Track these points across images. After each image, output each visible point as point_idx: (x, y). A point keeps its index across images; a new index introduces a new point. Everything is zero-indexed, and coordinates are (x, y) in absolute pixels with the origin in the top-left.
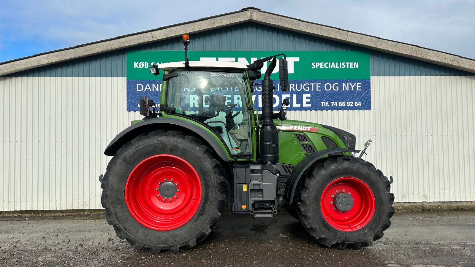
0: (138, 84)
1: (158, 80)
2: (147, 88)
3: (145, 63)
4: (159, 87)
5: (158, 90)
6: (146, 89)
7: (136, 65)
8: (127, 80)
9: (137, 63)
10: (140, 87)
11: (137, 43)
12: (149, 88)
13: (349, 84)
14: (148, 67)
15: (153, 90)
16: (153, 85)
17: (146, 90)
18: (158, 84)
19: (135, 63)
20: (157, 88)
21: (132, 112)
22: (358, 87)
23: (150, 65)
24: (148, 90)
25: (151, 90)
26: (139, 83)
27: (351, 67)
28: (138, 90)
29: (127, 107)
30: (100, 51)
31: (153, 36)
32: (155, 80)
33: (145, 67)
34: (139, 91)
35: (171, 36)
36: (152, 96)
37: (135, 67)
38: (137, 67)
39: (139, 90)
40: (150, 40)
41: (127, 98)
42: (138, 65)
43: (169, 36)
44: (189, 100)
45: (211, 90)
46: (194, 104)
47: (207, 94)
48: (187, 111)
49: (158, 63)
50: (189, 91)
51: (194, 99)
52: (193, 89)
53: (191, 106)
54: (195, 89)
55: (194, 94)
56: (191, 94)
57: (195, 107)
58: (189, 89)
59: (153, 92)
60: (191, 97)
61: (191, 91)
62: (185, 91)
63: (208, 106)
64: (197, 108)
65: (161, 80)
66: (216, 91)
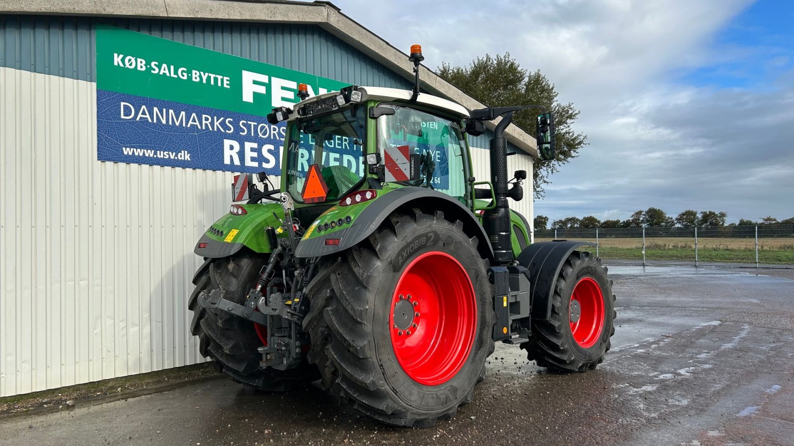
0: (122, 104)
1: (164, 101)
2: (142, 114)
3: (139, 60)
4: (166, 115)
5: (164, 122)
6: (140, 115)
7: (117, 59)
8: (98, 91)
9: (121, 56)
10: (127, 112)
11: (134, 14)
12: (146, 115)
14: (144, 69)
15: (155, 121)
16: (156, 109)
17: (141, 118)
18: (164, 110)
19: (116, 55)
20: (163, 118)
21: (109, 164)
22: (437, 156)
23: (148, 66)
24: (144, 118)
25: (150, 121)
26: (126, 102)
27: (431, 127)
28: (122, 117)
29: (98, 150)
31: (167, 8)
32: (159, 100)
33: (139, 68)
34: (126, 120)
35: (202, 16)
36: (153, 132)
37: (116, 64)
38: (121, 65)
39: (125, 116)
40: (161, 15)
41: (98, 130)
42: (123, 60)
43: (199, 17)
44: (223, 149)
45: (260, 135)
46: (231, 157)
47: (254, 142)
48: (219, 170)
49: (164, 66)
50: (223, 131)
51: (232, 148)
52: (230, 129)
53: (227, 161)
54: (234, 129)
55: (232, 139)
56: (227, 139)
57: (233, 163)
58: (222, 128)
59: (155, 124)
60: (227, 143)
61: (227, 131)
62: (216, 130)
63: (256, 164)
64: (237, 166)
65: (171, 102)
66: (268, 137)
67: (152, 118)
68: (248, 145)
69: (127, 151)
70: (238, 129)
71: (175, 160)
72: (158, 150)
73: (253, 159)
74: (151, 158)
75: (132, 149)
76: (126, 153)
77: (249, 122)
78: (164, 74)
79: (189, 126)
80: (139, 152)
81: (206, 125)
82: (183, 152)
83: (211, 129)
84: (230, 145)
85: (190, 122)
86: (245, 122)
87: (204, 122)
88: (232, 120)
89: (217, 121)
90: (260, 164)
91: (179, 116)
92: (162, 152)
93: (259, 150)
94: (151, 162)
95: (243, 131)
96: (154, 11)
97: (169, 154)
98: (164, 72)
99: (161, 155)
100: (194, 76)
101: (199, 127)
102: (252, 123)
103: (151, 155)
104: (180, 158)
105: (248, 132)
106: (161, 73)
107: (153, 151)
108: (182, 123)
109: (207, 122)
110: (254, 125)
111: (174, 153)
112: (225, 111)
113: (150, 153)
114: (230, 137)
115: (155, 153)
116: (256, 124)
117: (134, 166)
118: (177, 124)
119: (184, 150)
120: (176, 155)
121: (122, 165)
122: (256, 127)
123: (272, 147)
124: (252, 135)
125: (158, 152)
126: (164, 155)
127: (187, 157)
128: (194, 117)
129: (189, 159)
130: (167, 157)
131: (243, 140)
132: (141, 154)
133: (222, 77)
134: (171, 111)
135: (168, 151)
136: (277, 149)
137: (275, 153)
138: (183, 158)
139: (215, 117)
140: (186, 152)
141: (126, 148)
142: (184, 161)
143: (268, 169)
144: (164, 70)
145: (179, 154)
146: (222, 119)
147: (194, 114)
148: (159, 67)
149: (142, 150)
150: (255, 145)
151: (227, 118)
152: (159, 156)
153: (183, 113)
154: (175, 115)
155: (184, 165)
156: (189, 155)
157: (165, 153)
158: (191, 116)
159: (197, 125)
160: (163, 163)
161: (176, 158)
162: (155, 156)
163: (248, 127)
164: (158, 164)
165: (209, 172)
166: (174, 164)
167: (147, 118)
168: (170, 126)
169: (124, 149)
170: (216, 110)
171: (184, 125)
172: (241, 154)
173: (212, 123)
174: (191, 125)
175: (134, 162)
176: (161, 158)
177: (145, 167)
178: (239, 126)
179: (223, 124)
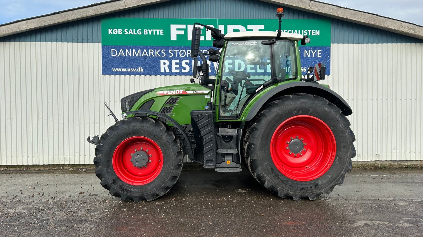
0: (112, 50)
1: (131, 46)
2: (121, 53)
3: (119, 30)
4: (132, 52)
5: (130, 55)
6: (120, 54)
7: (110, 31)
8: (102, 46)
9: (112, 30)
10: (114, 53)
11: (111, 11)
12: (122, 53)
13: (310, 51)
14: (121, 33)
15: (126, 56)
16: (127, 50)
17: (120, 55)
18: (131, 50)
19: (109, 30)
21: (107, 76)
22: (318, 53)
23: (123, 32)
24: (122, 55)
25: (124, 56)
26: (114, 49)
27: (312, 35)
28: (112, 55)
29: (102, 71)
30: (76, 18)
31: (126, 4)
32: (128, 46)
33: (119, 33)
34: (114, 56)
35: (142, 4)
36: (125, 60)
37: (109, 33)
38: (112, 33)
39: (113, 55)
40: (123, 8)
41: (102, 62)
42: (112, 31)
44: (160, 65)
45: (181, 56)
46: (164, 68)
47: (177, 60)
48: (158, 75)
49: (131, 30)
50: (160, 56)
51: (165, 64)
52: (164, 55)
53: (162, 70)
54: (166, 54)
55: (165, 60)
56: (162, 59)
57: (166, 71)
58: (160, 55)
59: (126, 57)
60: (162, 62)
61: (162, 56)
62: (156, 56)
63: (178, 71)
64: (168, 72)
65: (134, 46)
66: (185, 56)
67: (125, 54)
68: (174, 62)
69: (114, 70)
70: (168, 54)
71: (136, 72)
72: (128, 68)
73: (176, 68)
74: (125, 72)
75: (116, 69)
76: (114, 71)
77: (174, 50)
78: (131, 34)
79: (142, 56)
80: (119, 70)
81: (151, 54)
82: (140, 68)
83: (153, 56)
84: (164, 63)
85: (143, 54)
86: (172, 50)
87: (150, 53)
88: (164, 50)
89: (157, 52)
90: (181, 71)
91: (138, 52)
92: (130, 69)
93: (180, 64)
94: (125, 74)
95: (171, 55)
96: (120, 7)
97: (133, 70)
98: (131, 33)
99: (129, 70)
100: (145, 32)
101: (148, 56)
102: (176, 50)
103: (125, 71)
104: (138, 71)
105: (173, 55)
106: (129, 34)
107: (126, 69)
108: (139, 55)
109: (152, 53)
110: (177, 51)
111: (135, 69)
112: (161, 47)
113: (124, 70)
114: (164, 59)
115: (127, 70)
116: (178, 50)
117: (117, 76)
118: (137, 55)
119: (140, 67)
120: (137, 70)
121: (112, 76)
122: (178, 52)
123: (188, 61)
124: (176, 56)
125: (128, 69)
126: (131, 70)
127: (142, 70)
128: (145, 51)
129: (143, 71)
130: (132, 71)
131: (171, 59)
132: (120, 71)
133: (159, 30)
134: (134, 50)
135: (133, 68)
136: (191, 62)
137: (189, 64)
138: (140, 71)
139: (156, 50)
140: (141, 68)
141: (114, 68)
142: (140, 72)
143: (185, 72)
144: (131, 32)
145: (138, 69)
146: (159, 50)
147: (145, 50)
148: (128, 31)
149: (121, 69)
150: (178, 61)
151: (162, 50)
152: (128, 71)
153: (140, 50)
154: (136, 51)
155: (140, 74)
156: (143, 69)
157: (131, 69)
158: (144, 51)
159: (146, 55)
160: (130, 74)
161: (136, 71)
162: (127, 71)
163: (174, 53)
164: (128, 74)
165: (153, 76)
166: (135, 74)
167: (123, 55)
168: (134, 57)
169: (113, 69)
170: (156, 46)
171: (140, 56)
172: (170, 67)
173: (154, 53)
174: (144, 55)
175: (117, 74)
176: (129, 72)
177: (122, 76)
178: (169, 52)
179: (160, 53)
